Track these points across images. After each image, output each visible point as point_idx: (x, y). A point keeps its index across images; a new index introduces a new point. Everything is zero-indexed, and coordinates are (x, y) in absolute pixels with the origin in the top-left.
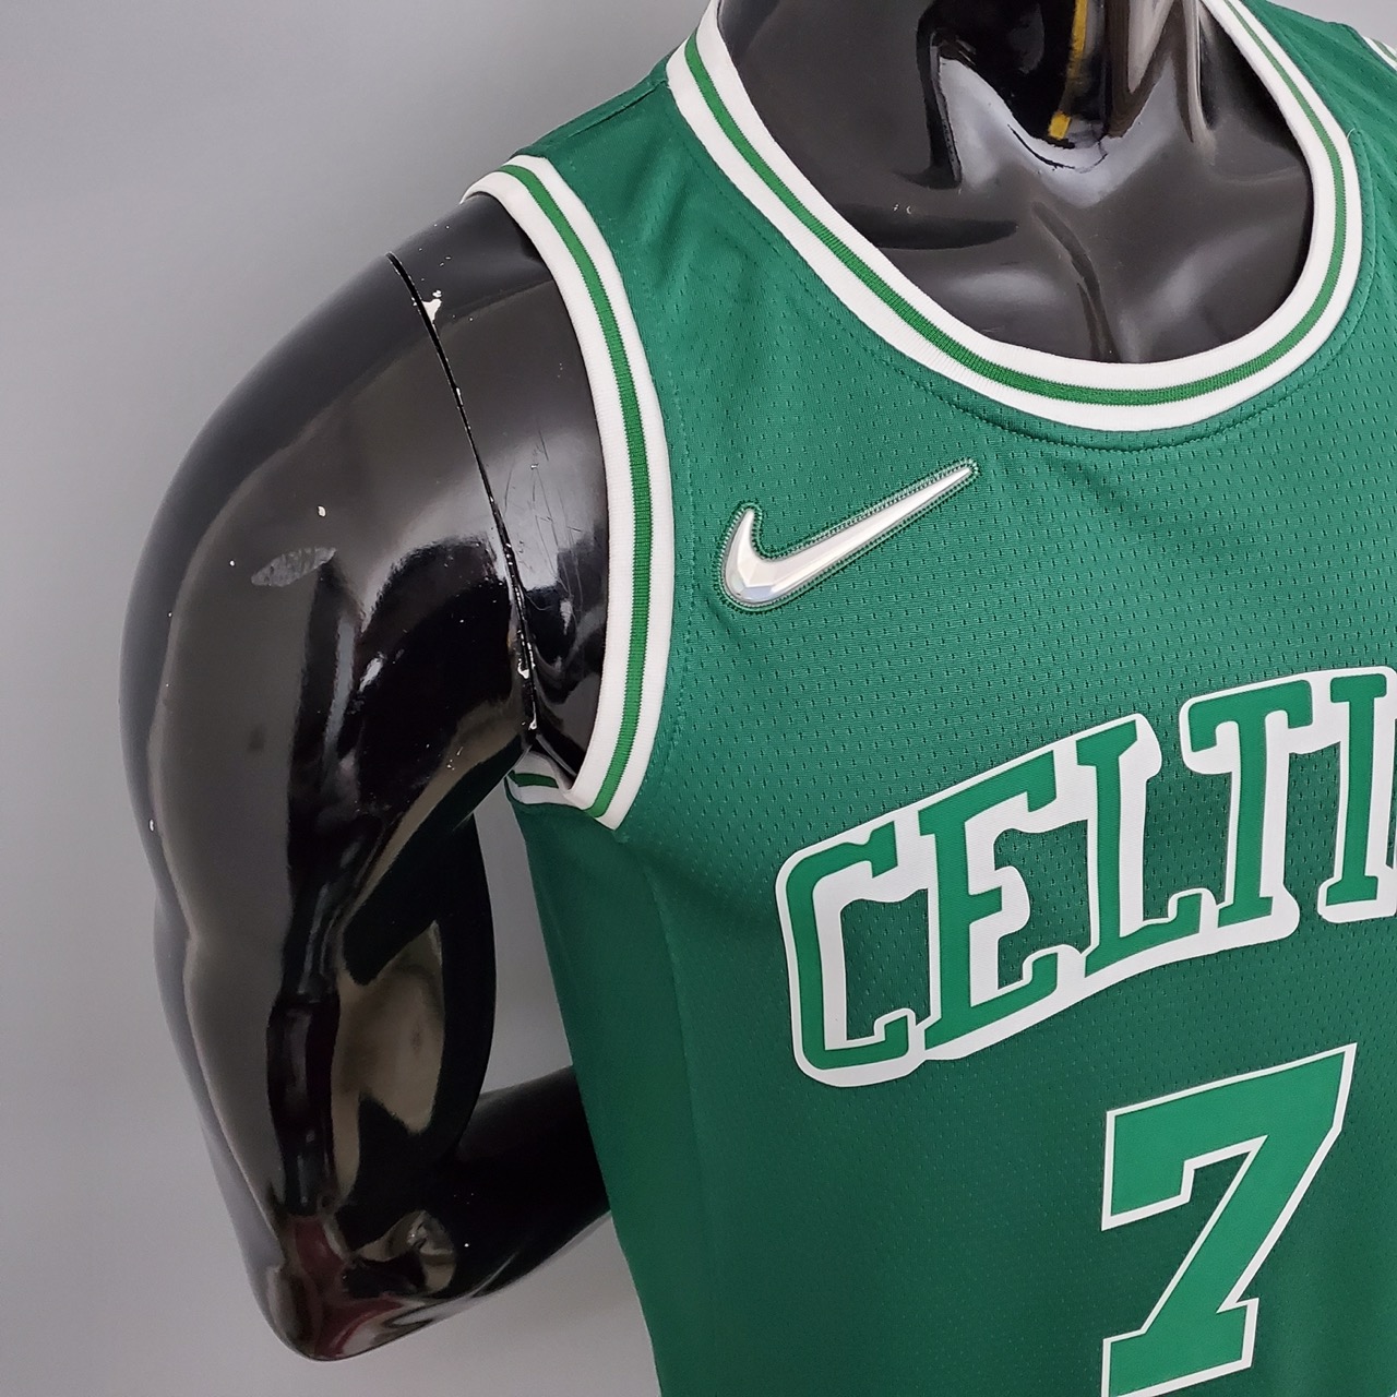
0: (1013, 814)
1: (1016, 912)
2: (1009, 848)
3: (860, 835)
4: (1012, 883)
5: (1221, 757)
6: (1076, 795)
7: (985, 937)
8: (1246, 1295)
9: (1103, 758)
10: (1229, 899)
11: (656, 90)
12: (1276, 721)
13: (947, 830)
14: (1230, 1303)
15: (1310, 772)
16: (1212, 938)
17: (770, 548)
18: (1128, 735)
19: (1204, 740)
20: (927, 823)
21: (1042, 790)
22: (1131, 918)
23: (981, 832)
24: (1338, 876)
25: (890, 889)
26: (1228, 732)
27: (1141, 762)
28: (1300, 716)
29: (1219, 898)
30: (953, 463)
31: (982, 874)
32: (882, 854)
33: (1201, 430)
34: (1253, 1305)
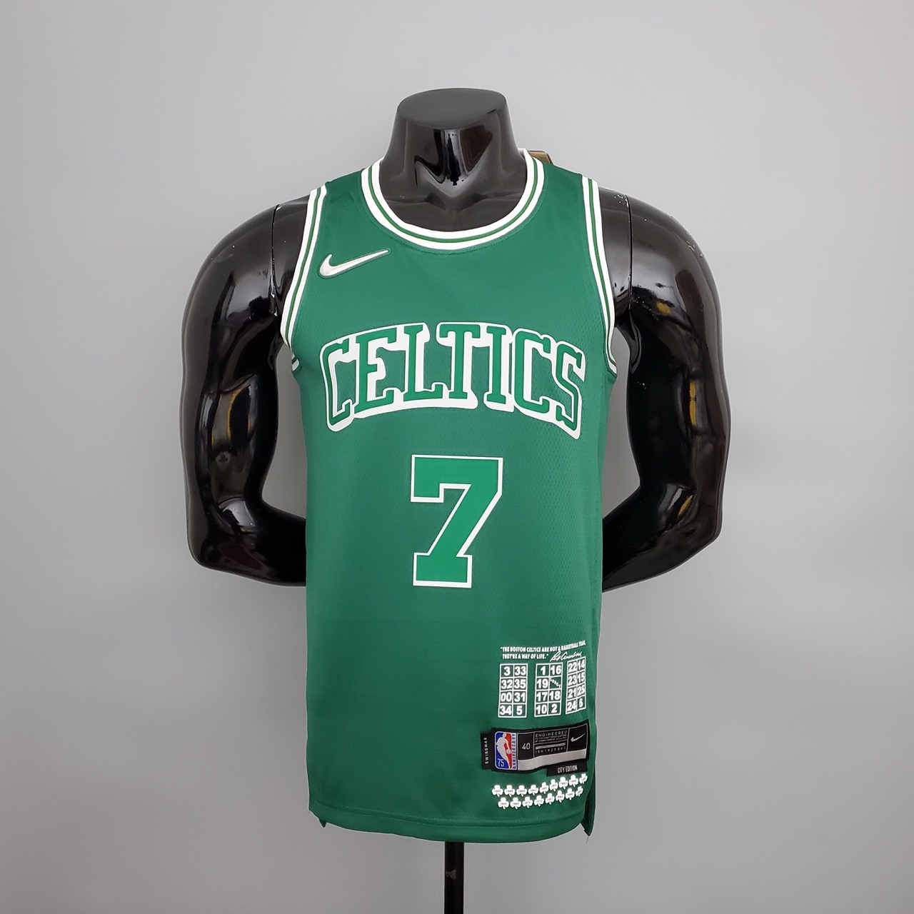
0: (383, 343)
1: (381, 373)
2: (381, 352)
3: (340, 341)
4: (380, 363)
5: (450, 341)
6: (402, 342)
7: (373, 378)
8: (467, 553)
9: (412, 333)
10: (452, 390)
11: (357, 176)
12: (468, 335)
13: (363, 342)
14: (461, 554)
15: (479, 354)
16: (446, 402)
17: (333, 264)
18: (421, 328)
19: (444, 335)
20: (358, 340)
21: (393, 339)
22: (419, 387)
23: (373, 346)
24: (490, 392)
25: (347, 358)
26: (452, 335)
27: (423, 337)
28: (477, 335)
29: (450, 389)
30: (385, 249)
31: (372, 359)
32: (345, 347)
33: (457, 252)
34: (470, 558)
